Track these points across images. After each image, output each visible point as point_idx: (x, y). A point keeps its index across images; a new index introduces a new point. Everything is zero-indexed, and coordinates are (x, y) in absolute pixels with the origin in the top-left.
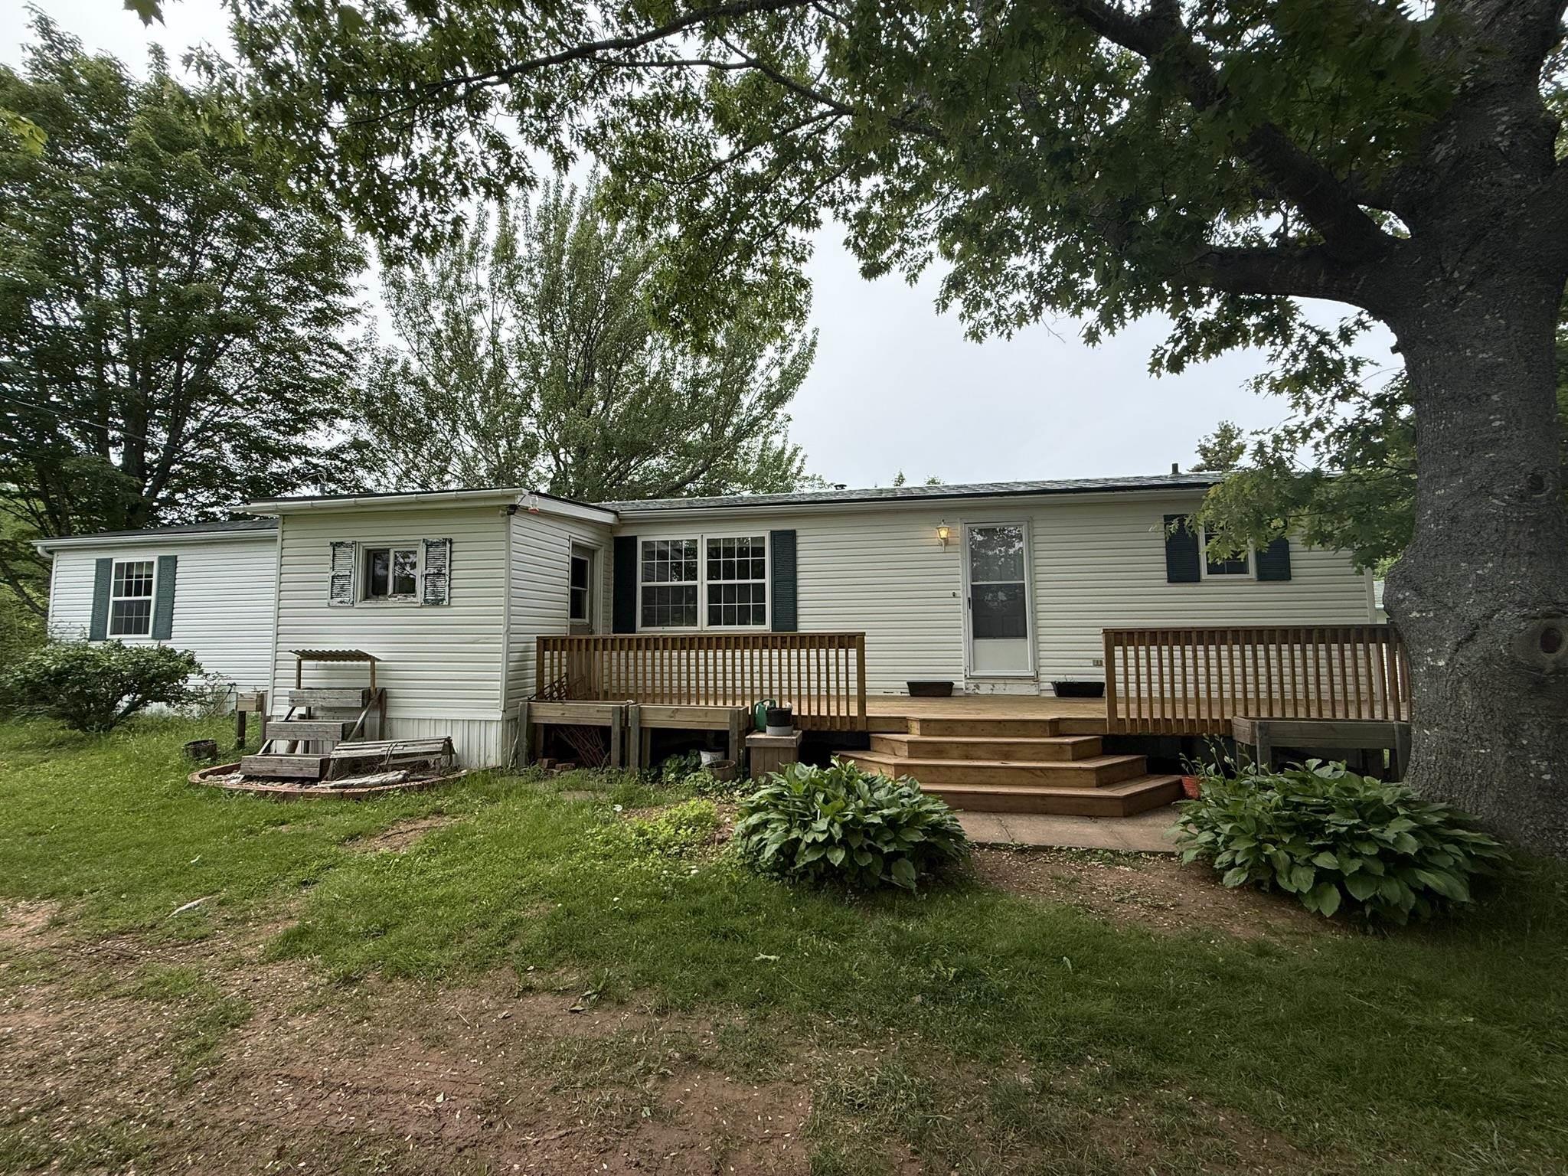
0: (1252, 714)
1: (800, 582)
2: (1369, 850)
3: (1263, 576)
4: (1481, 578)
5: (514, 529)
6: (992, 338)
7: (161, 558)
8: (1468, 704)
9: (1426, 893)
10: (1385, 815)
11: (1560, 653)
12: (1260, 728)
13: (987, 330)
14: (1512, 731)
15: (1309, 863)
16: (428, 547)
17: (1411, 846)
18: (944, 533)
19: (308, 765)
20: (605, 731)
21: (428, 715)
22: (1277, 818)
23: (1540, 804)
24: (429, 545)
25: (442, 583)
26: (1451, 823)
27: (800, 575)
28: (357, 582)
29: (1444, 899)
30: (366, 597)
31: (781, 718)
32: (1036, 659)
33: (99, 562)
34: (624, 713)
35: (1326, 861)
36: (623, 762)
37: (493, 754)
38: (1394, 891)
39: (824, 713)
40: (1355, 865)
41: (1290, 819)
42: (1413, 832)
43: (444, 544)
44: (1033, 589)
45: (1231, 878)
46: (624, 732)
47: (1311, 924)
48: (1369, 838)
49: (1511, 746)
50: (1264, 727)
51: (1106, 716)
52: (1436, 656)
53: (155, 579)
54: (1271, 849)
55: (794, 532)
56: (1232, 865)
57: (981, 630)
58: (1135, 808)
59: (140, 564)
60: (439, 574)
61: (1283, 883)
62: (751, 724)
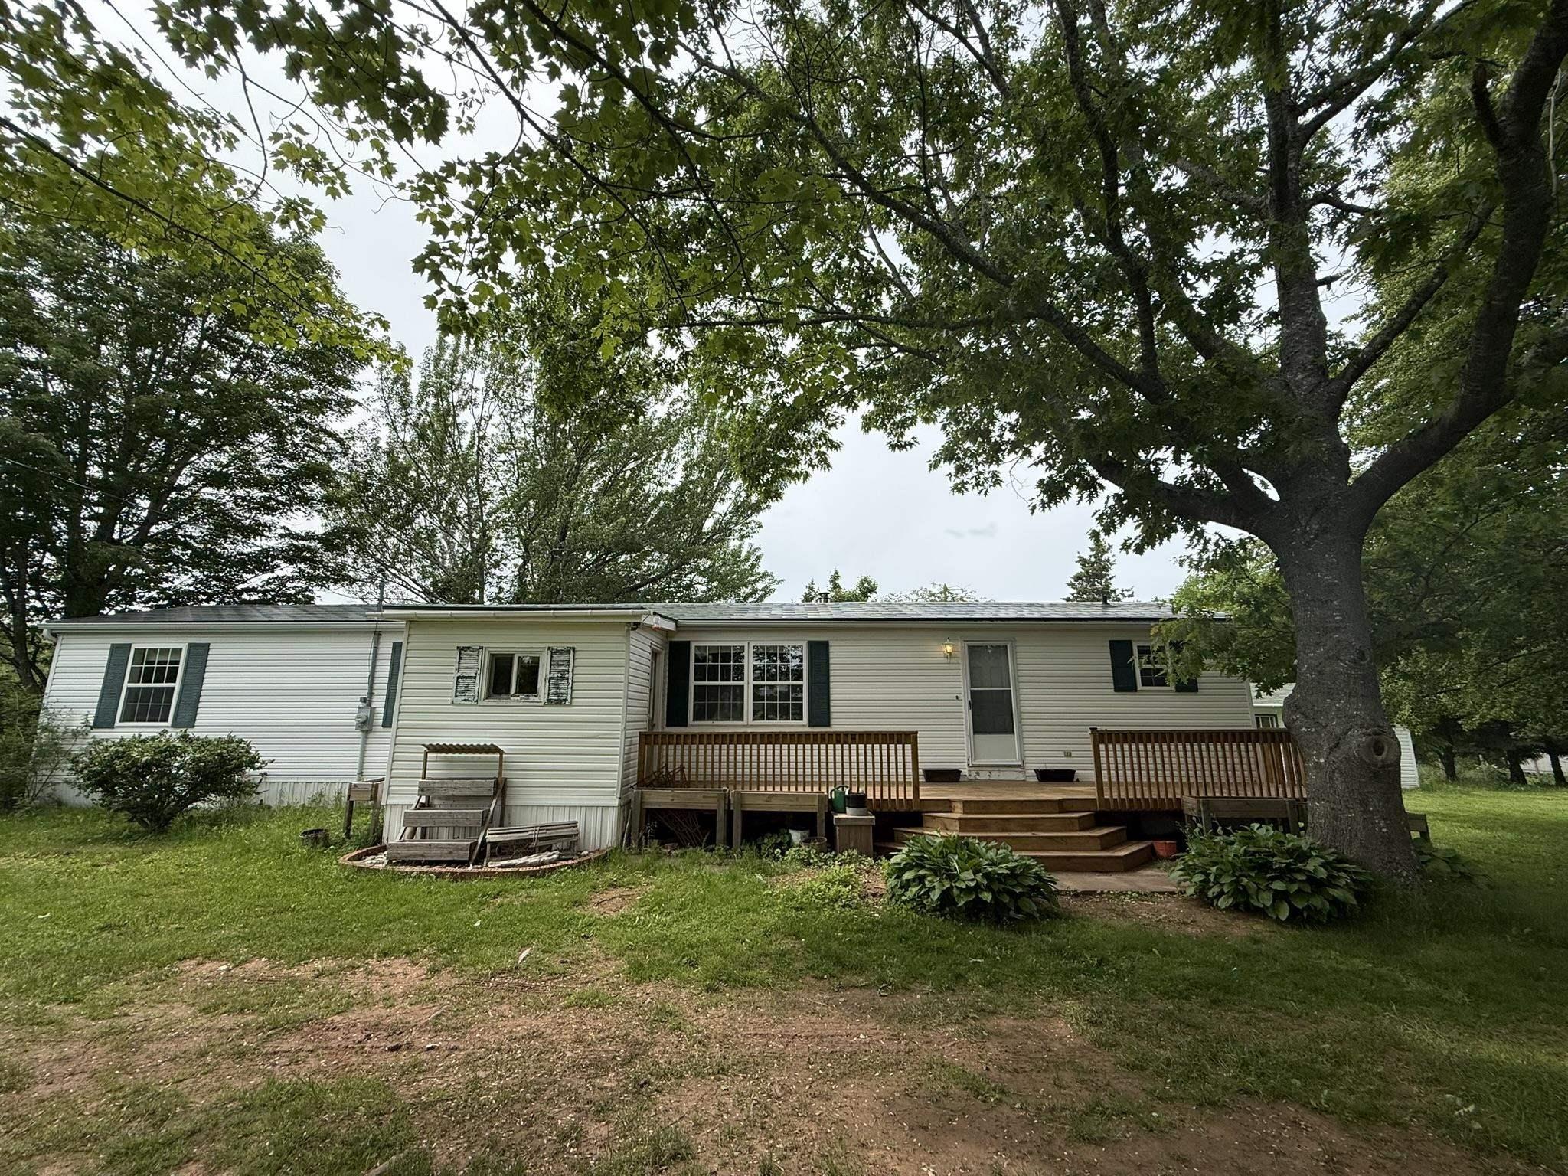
0: (1194, 794)
1: (832, 685)
2: (1301, 877)
3: (1181, 688)
4: (1339, 709)
5: (632, 641)
6: (972, 493)
7: (190, 646)
8: (1340, 786)
9: (1335, 902)
10: (1304, 856)
11: (1384, 755)
12: (1204, 804)
13: (969, 487)
14: (1364, 803)
15: (1268, 888)
16: (552, 653)
17: (1323, 874)
18: (949, 648)
19: (458, 849)
20: (712, 814)
21: (548, 803)
22: (1244, 861)
23: (1383, 848)
24: (553, 652)
25: (563, 685)
26: (1339, 861)
27: (832, 679)
28: (482, 681)
29: (1344, 904)
30: (488, 697)
31: (859, 801)
32: (1022, 750)
33: (114, 647)
34: (726, 797)
35: (1278, 885)
36: (729, 840)
37: (608, 838)
38: (1317, 902)
39: (886, 796)
40: (1295, 887)
41: (1251, 861)
42: (1323, 865)
43: (569, 652)
44: (1018, 695)
45: (1223, 903)
46: (729, 814)
47: (1275, 927)
48: (1300, 871)
49: (1364, 812)
50: (1207, 804)
51: (1095, 796)
52: (1318, 756)
53: (181, 667)
54: (1245, 881)
55: (827, 643)
56: (1221, 893)
57: (981, 726)
58: (1131, 865)
59: (165, 651)
60: (562, 678)
61: (1254, 902)
62: (832, 807)
